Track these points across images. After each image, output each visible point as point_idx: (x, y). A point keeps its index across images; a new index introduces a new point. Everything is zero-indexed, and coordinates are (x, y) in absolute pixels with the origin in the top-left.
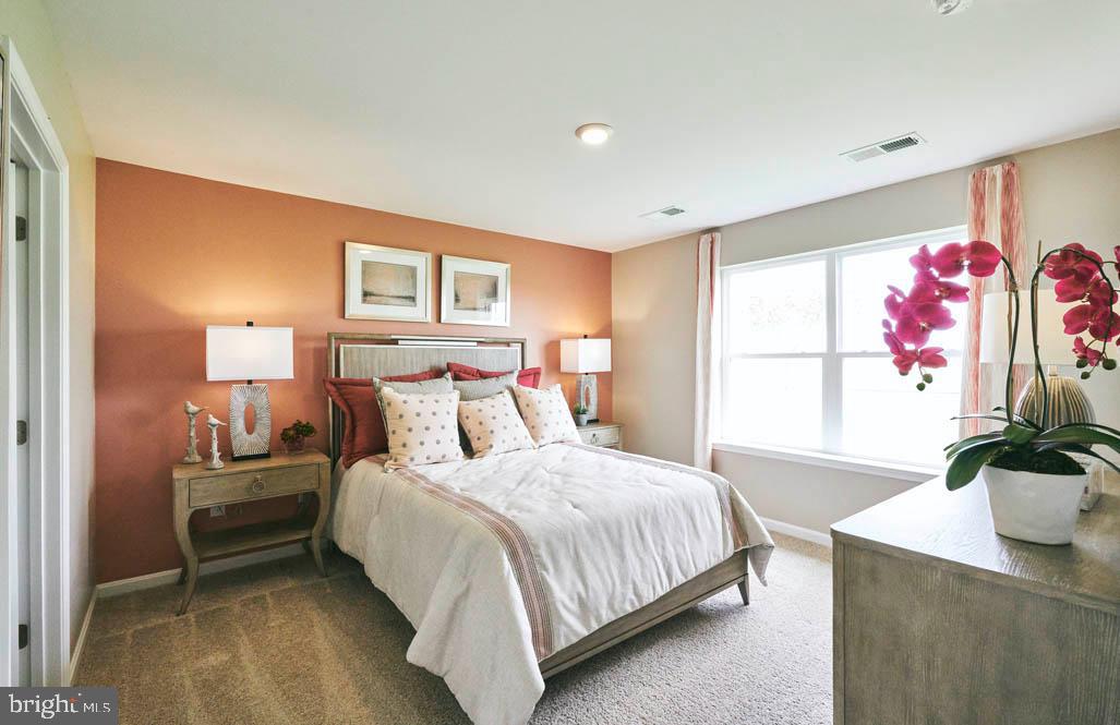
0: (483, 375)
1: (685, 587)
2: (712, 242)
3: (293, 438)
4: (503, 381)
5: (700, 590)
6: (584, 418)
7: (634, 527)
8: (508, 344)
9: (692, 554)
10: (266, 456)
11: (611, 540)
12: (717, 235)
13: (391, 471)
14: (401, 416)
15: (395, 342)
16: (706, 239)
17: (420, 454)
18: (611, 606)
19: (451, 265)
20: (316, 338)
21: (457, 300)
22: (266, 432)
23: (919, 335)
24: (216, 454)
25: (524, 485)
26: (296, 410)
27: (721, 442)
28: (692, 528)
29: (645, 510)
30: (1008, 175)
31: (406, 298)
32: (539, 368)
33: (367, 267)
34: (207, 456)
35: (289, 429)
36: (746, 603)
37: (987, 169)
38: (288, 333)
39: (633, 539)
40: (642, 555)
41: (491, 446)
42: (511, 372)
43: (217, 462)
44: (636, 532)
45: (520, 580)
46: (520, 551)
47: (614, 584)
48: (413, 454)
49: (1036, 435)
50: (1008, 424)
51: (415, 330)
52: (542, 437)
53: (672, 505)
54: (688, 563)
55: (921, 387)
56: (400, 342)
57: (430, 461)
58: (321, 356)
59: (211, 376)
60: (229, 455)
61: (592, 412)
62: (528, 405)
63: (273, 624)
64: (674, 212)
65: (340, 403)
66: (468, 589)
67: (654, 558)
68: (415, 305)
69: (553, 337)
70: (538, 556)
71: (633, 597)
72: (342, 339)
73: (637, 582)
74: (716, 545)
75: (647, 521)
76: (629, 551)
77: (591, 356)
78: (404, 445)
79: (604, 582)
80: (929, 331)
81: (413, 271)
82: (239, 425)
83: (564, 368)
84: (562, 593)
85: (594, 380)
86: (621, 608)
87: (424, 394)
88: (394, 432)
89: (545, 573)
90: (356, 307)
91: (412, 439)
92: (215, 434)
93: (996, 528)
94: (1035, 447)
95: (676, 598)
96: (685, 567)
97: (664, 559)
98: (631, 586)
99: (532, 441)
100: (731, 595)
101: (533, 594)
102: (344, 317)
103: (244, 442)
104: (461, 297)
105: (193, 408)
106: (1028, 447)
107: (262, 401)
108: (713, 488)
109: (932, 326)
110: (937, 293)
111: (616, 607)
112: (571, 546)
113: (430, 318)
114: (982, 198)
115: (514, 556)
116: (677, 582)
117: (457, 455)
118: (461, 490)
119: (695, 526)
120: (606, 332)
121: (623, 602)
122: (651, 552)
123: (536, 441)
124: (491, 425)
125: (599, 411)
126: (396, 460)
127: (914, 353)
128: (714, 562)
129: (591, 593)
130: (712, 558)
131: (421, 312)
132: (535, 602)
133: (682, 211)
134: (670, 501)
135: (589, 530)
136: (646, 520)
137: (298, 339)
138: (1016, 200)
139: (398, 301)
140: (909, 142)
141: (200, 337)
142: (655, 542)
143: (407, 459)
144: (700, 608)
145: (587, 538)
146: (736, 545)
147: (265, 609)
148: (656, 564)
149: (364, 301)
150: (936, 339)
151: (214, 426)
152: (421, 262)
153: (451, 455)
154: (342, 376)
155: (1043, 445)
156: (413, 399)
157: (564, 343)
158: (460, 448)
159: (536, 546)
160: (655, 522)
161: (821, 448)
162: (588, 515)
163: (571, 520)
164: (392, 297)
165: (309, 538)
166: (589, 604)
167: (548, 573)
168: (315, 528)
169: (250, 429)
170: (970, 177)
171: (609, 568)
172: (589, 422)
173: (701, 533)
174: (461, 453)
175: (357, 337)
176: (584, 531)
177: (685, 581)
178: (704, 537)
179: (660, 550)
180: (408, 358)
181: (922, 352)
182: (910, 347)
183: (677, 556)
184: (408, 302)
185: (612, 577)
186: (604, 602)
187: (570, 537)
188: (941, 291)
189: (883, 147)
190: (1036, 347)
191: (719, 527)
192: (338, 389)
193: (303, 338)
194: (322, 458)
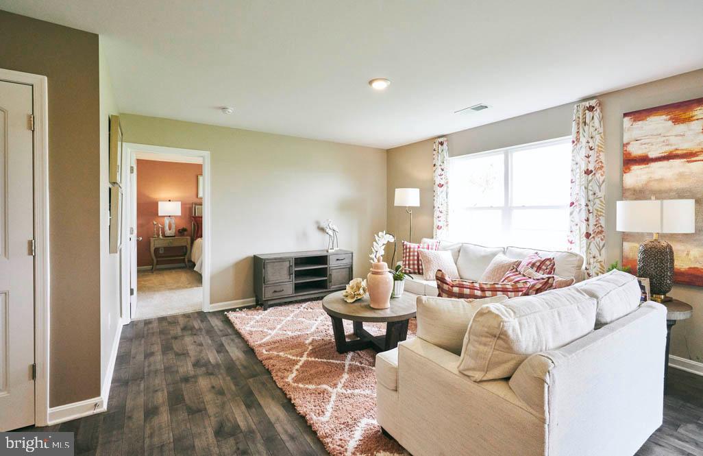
3: (182, 232)
10: (174, 236)
20: (189, 204)
22: (174, 230)
24: (161, 235)
26: (183, 225)
34: (158, 235)
35: (181, 230)
38: (180, 203)
43: (161, 237)
58: (190, 209)
59: (159, 215)
60: (164, 236)
65: (196, 224)
72: (196, 204)
82: (167, 228)
90: (201, 194)
92: (160, 230)
102: (198, 198)
103: (168, 232)
105: (155, 223)
107: (173, 221)
137: (182, 205)
141: (156, 204)
151: (160, 228)
154: (196, 215)
168: (186, 256)
169: (170, 229)
175: (201, 204)
192: (194, 219)
193: (185, 204)
194: (189, 238)
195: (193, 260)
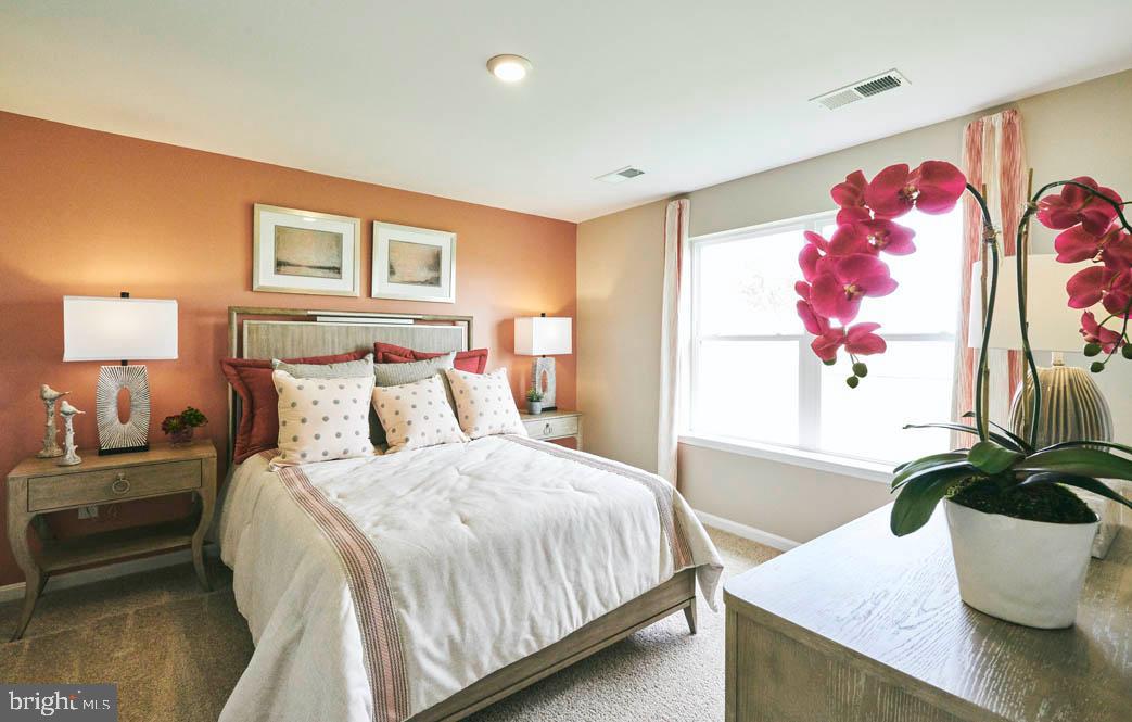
0: (416, 357)
1: (609, 617)
2: (680, 210)
3: (179, 428)
4: (435, 364)
5: (631, 620)
6: (538, 406)
7: (539, 547)
8: (453, 323)
9: (617, 578)
10: (141, 449)
11: (505, 564)
12: (686, 202)
13: (276, 469)
14: (294, 405)
15: (313, 318)
16: (673, 206)
17: (313, 449)
18: (497, 650)
19: (384, 233)
20: (217, 314)
21: (392, 272)
22: (145, 422)
23: (846, 306)
24: (71, 447)
25: (419, 490)
26: (185, 394)
27: (690, 435)
28: (618, 544)
29: (558, 526)
30: (1009, 127)
31: (329, 268)
32: (486, 350)
33: (281, 232)
35: (173, 418)
36: (693, 632)
37: (985, 119)
38: (172, 307)
39: (536, 564)
40: (546, 583)
41: (407, 440)
42: (448, 354)
43: (71, 457)
44: (542, 555)
45: (366, 622)
46: (371, 584)
47: (503, 621)
48: (305, 449)
49: (1019, 460)
50: (979, 441)
51: (341, 305)
52: (477, 429)
53: (595, 517)
54: (610, 592)
55: (853, 383)
56: (318, 319)
57: (327, 458)
58: (222, 332)
59: (68, 356)
60: (90, 444)
61: (549, 398)
62: (461, 392)
63: (116, 655)
64: (632, 173)
65: (241, 393)
66: (301, 633)
67: (562, 584)
68: (341, 278)
69: (507, 315)
70: (396, 589)
71: (531, 638)
72: (245, 314)
73: (538, 618)
74: (650, 565)
75: (560, 537)
76: (529, 578)
77: (547, 337)
78: (295, 439)
79: (488, 618)
80: (858, 298)
81: (338, 239)
82: (111, 412)
83: (518, 350)
84: (424, 637)
85: (552, 363)
86: (511, 653)
87: (328, 378)
88: (284, 423)
89: (403, 611)
90: (266, 277)
91: (305, 432)
92: (69, 425)
93: (962, 593)
94: (1018, 476)
95: (598, 631)
96: (605, 594)
97: (578, 586)
98: (527, 624)
99: (462, 434)
100: (675, 622)
101: (383, 639)
102: (252, 290)
103: (114, 431)
104: (397, 269)
105: (50, 392)
106: (1009, 476)
107: (138, 385)
108: (651, 495)
109: (863, 290)
110: (872, 241)
111: (505, 651)
112: (446, 576)
113: (359, 292)
114: (979, 153)
115: (360, 592)
116: (593, 614)
117: (364, 450)
118: (339, 497)
119: (623, 543)
120: (570, 310)
121: (515, 644)
122: (560, 577)
123: (469, 434)
124: (410, 414)
125: (557, 398)
126: (284, 458)
127: (840, 332)
128: (646, 587)
129: (468, 635)
130: (644, 583)
131: (348, 283)
132: (385, 654)
133: (641, 173)
134: (592, 513)
135: (474, 552)
136: (557, 538)
137: (183, 314)
138: (1019, 155)
139: (320, 272)
140: (888, 83)
142: (567, 567)
143: (298, 456)
144: (637, 638)
145: (470, 563)
146: (677, 565)
147: (119, 632)
148: (566, 595)
149: (277, 271)
150: (869, 310)
151: (68, 414)
152: (349, 229)
153: (355, 450)
154: (246, 357)
155: (1031, 475)
156: (311, 385)
157: (519, 323)
158: (369, 441)
159: (394, 577)
160: (569, 540)
161: (796, 443)
162: (476, 533)
163: (451, 541)
164: (311, 267)
165: (189, 546)
166: (464, 651)
167: (408, 612)
168: (196, 534)
169: (124, 417)
170: (966, 128)
171: (498, 602)
172: (544, 410)
173: (630, 551)
174: (370, 447)
175: (264, 312)
176: (467, 555)
177: (604, 612)
178: (634, 557)
179: (572, 574)
180: (329, 337)
181: (852, 331)
182: (835, 323)
183: (596, 582)
184: (331, 274)
185: (501, 613)
186: (488, 645)
187: (446, 562)
188: (877, 238)
189: (858, 89)
190: (1024, 326)
191: (656, 542)
192: (238, 373)
193: (201, 313)
194: (208, 453)
195: (225, 558)
